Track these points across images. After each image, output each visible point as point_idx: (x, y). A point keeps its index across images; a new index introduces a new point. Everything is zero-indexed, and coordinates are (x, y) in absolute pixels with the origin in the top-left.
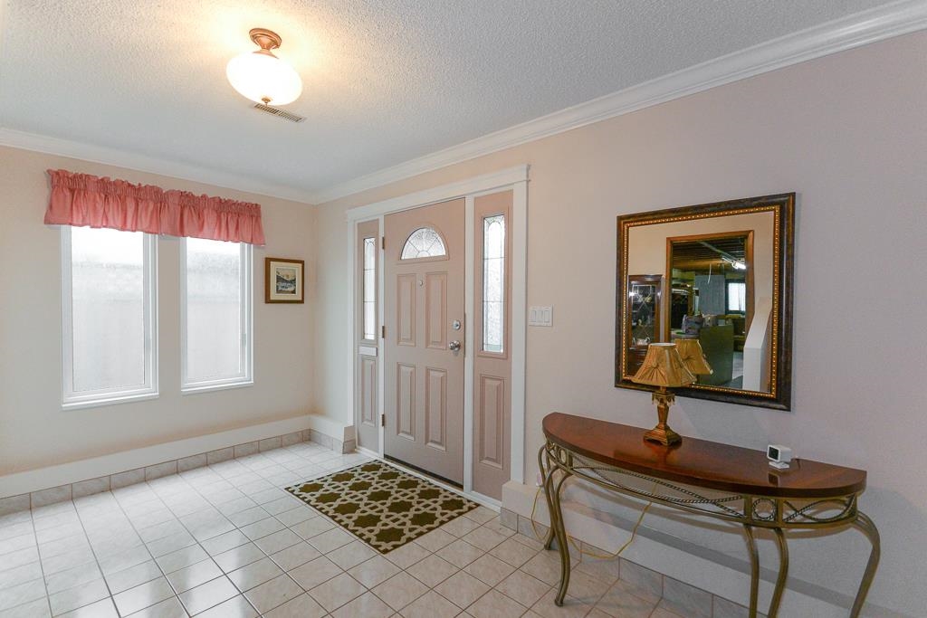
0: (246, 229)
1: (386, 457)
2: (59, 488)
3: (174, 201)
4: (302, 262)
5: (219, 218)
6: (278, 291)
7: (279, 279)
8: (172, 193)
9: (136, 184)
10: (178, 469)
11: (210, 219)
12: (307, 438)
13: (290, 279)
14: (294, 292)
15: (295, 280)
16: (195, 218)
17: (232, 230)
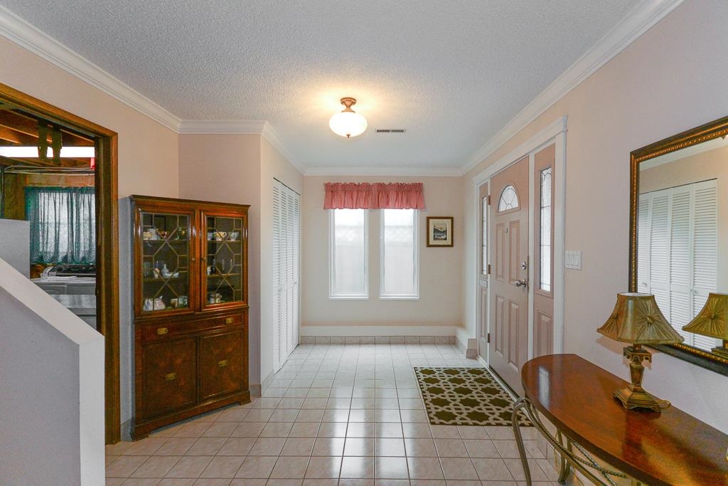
0: (413, 201)
1: (491, 367)
2: (326, 337)
3: (375, 190)
4: (452, 219)
5: (397, 195)
6: (435, 239)
7: (436, 231)
8: (374, 185)
9: (357, 184)
10: (375, 342)
11: (393, 196)
12: (452, 342)
13: (443, 230)
14: (446, 239)
15: (446, 231)
16: (385, 197)
17: (405, 201)
